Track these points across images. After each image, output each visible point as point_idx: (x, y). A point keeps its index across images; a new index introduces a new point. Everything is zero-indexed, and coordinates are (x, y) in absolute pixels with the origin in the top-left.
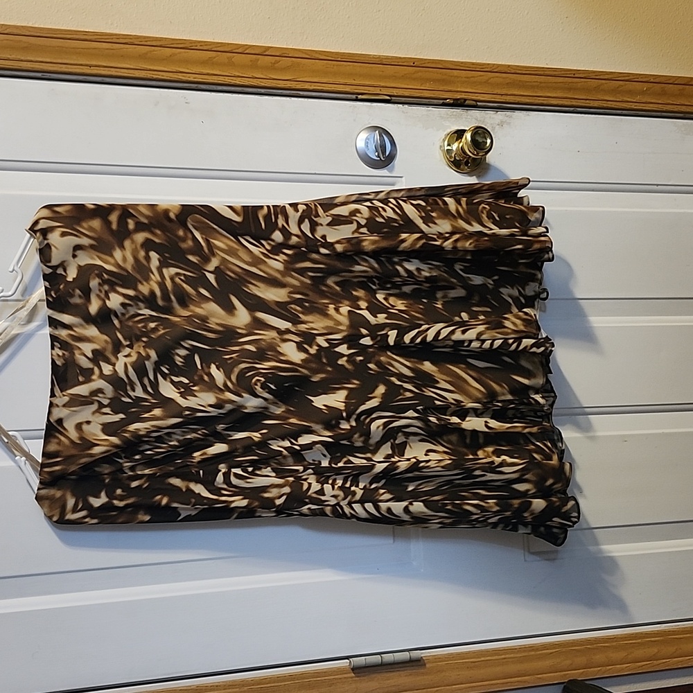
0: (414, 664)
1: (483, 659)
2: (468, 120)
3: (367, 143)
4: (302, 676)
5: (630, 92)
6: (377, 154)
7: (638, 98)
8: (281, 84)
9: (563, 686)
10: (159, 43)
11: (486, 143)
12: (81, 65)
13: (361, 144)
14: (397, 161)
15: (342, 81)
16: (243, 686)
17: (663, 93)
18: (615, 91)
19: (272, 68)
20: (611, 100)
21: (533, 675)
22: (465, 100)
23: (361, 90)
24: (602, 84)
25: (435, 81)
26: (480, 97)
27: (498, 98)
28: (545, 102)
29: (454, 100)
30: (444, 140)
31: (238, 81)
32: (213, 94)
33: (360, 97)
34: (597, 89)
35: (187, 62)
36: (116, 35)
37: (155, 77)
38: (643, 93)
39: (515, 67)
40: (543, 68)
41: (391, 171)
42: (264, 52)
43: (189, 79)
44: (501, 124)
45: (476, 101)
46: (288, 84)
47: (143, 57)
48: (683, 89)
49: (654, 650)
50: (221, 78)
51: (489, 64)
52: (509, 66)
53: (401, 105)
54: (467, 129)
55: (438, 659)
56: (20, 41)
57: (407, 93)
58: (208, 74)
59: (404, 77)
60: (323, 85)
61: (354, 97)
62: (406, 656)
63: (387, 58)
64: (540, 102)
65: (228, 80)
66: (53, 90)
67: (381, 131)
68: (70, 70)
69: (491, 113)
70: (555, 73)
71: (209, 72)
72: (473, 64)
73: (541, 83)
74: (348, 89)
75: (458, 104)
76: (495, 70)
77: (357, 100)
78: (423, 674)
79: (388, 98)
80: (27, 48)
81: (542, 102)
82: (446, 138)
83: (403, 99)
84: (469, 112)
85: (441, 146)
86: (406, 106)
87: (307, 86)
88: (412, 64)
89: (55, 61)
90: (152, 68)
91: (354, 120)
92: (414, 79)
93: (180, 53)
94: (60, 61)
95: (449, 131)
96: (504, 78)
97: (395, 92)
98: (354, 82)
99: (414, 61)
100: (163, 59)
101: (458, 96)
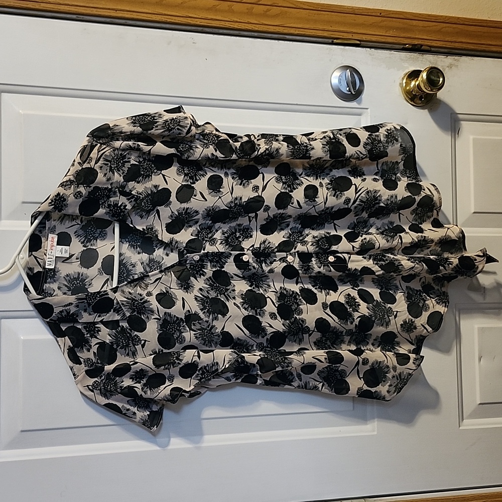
2: (423, 63)
3: (340, 80)
6: (348, 89)
8: (272, 29)
11: (439, 81)
12: (109, 9)
13: (335, 81)
14: (364, 96)
15: (321, 27)
19: (265, 15)
22: (422, 45)
23: (336, 35)
25: (397, 29)
26: (434, 44)
27: (449, 45)
28: (487, 49)
29: (413, 45)
30: (403, 79)
31: (236, 26)
32: (215, 36)
33: (335, 41)
35: (195, 8)
37: (169, 20)
39: (463, 20)
40: (486, 20)
41: (359, 103)
42: (258, 1)
43: (197, 23)
44: (450, 66)
45: (430, 47)
46: (277, 29)
47: (159, 4)
50: (223, 23)
51: (442, 16)
52: (459, 18)
53: (369, 49)
54: (423, 70)
57: (374, 38)
58: (211, 19)
59: (372, 25)
60: (306, 30)
61: (330, 41)
63: (359, 9)
64: (482, 49)
65: (228, 25)
66: (85, 29)
67: (352, 69)
68: (100, 13)
69: (442, 57)
70: (496, 25)
71: (213, 17)
72: (429, 15)
73: (484, 33)
74: (326, 34)
75: (416, 49)
76: (447, 22)
77: (332, 44)
79: (359, 42)
81: (484, 49)
82: (404, 77)
83: (371, 44)
84: (424, 55)
85: (400, 84)
86: (373, 50)
87: (292, 31)
88: (379, 14)
89: (87, 5)
90: (166, 13)
91: (330, 60)
92: (381, 27)
94: (92, 5)
95: (407, 71)
96: (454, 28)
97: (364, 38)
98: (331, 28)
99: (380, 11)
100: (176, 6)
101: (416, 42)
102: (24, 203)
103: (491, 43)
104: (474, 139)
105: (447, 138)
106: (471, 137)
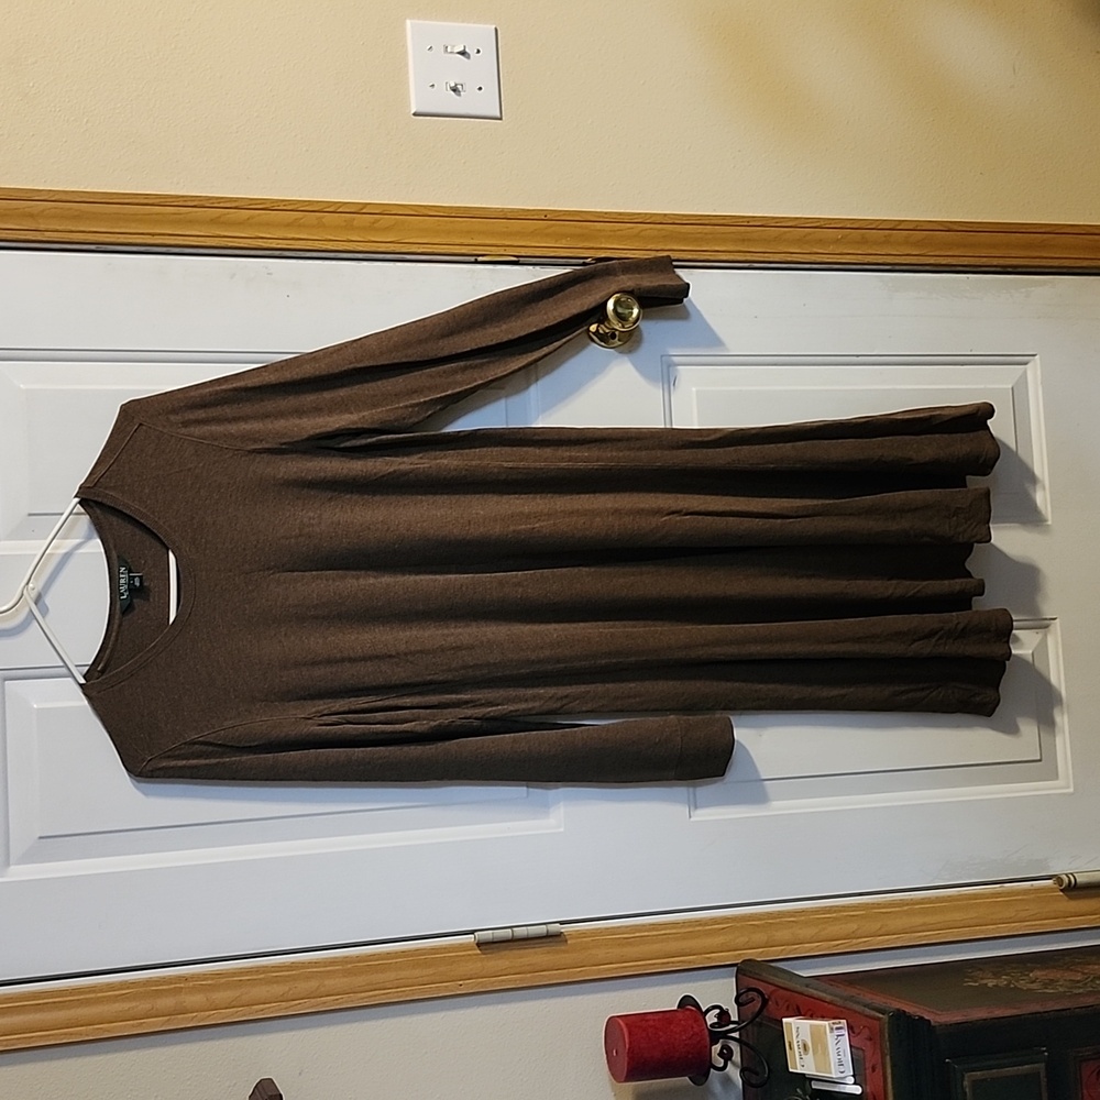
0: (551, 939)
1: (637, 934)
4: (417, 951)
5: (820, 242)
7: (831, 249)
8: (383, 247)
9: (735, 969)
10: (234, 205)
11: (632, 313)
12: (143, 234)
15: (458, 241)
16: (347, 963)
17: (864, 241)
18: (800, 241)
19: (371, 228)
20: (797, 252)
21: (701, 954)
23: (481, 250)
24: (785, 232)
25: (572, 236)
28: (712, 258)
29: (596, 259)
31: (330, 246)
32: (299, 261)
33: (480, 259)
34: (778, 239)
35: (268, 225)
36: (183, 196)
37: (231, 244)
38: (837, 241)
39: (672, 217)
40: (710, 216)
42: (360, 209)
43: (271, 245)
46: (392, 247)
47: (214, 222)
48: (890, 235)
49: (853, 926)
50: (310, 242)
51: (640, 213)
52: (665, 215)
53: (531, 267)
55: (583, 934)
56: (71, 209)
57: (537, 252)
58: (293, 239)
59: (533, 234)
60: (434, 246)
61: (473, 259)
62: (542, 930)
63: (512, 210)
64: (707, 257)
65: (318, 245)
66: (110, 263)
68: (130, 241)
70: (724, 221)
71: (294, 236)
72: (620, 214)
73: (708, 234)
74: (464, 250)
76: (647, 221)
77: (476, 262)
78: (564, 952)
79: (515, 259)
80: (78, 217)
81: (709, 257)
83: (534, 260)
86: (538, 268)
87: (414, 248)
88: (543, 217)
89: (111, 231)
90: (226, 234)
91: (474, 287)
92: (547, 235)
93: (259, 215)
94: (117, 231)
96: (659, 230)
97: (523, 252)
98: (472, 242)
99: (545, 213)
100: (240, 224)
101: (603, 255)
102: (30, 515)
103: (717, 249)
104: (697, 392)
105: (656, 393)
106: (694, 389)
